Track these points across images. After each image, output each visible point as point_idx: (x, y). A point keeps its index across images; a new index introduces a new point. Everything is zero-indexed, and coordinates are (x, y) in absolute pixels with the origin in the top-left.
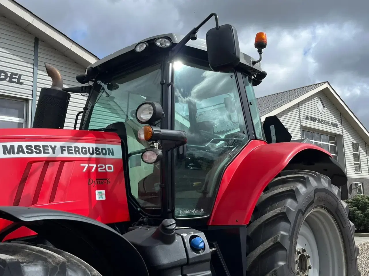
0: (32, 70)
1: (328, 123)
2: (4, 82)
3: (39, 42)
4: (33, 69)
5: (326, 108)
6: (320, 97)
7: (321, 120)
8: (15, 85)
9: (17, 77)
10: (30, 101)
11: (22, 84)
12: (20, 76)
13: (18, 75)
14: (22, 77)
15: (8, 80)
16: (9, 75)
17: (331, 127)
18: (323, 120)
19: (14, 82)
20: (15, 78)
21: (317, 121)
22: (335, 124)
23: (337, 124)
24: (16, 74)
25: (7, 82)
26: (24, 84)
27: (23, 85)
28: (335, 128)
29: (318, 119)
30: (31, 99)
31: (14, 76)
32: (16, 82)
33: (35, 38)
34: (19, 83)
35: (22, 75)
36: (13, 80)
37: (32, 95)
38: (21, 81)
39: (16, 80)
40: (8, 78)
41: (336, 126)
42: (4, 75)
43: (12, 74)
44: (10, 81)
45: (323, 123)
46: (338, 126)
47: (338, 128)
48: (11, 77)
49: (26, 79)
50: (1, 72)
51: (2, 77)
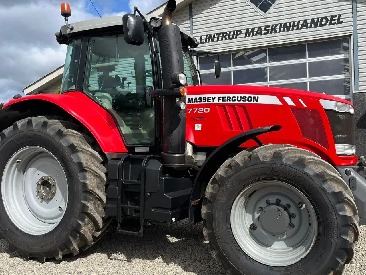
0: (351, 6)
4: (352, 4)
8: (336, 26)
9: (337, 18)
10: (352, 37)
11: (342, 22)
12: (340, 16)
13: (338, 16)
14: (342, 16)
15: (328, 23)
16: (329, 19)
19: (334, 24)
24: (335, 16)
25: (328, 26)
26: (344, 22)
27: (343, 24)
30: (352, 34)
32: (336, 23)
34: (339, 23)
35: (342, 14)
36: (333, 22)
37: (353, 30)
38: (341, 20)
39: (336, 21)
42: (325, 20)
43: (332, 17)
44: (331, 24)
49: (346, 18)
50: (322, 18)
51: (323, 23)
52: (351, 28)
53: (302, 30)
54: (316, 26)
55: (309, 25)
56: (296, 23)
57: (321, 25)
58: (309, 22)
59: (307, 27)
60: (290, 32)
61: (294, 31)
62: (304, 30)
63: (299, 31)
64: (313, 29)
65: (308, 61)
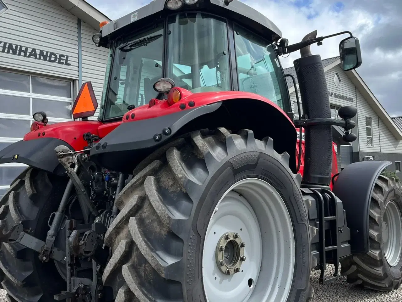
0: (77, 52)
1: (343, 98)
2: (54, 63)
3: (82, 23)
4: (78, 50)
5: (342, 83)
6: (336, 71)
7: (337, 95)
8: (64, 66)
9: (65, 58)
10: (77, 82)
11: (69, 65)
12: (67, 57)
13: (66, 56)
14: (70, 58)
15: (57, 61)
16: (58, 57)
17: (346, 101)
18: (339, 95)
19: (63, 63)
20: (63, 60)
21: (333, 96)
22: (350, 98)
23: (352, 98)
24: (64, 56)
25: (56, 63)
26: (72, 65)
27: (70, 66)
28: (350, 102)
29: (334, 93)
30: (78, 80)
31: (62, 58)
33: (77, 19)
34: (67, 64)
35: (69, 56)
36: (61, 61)
37: (79, 75)
38: (69, 62)
39: (64, 62)
40: (58, 60)
41: (351, 100)
42: (54, 57)
43: (61, 56)
44: (59, 63)
45: (338, 97)
46: (353, 100)
47: (353, 102)
48: (60, 59)
49: (73, 60)
50: (52, 54)
51: (53, 59)
52: (77, 73)
53: (30, 58)
54: (45, 59)
55: (38, 56)
56: (24, 49)
57: (50, 61)
58: (38, 52)
59: (36, 58)
60: (16, 57)
61: (21, 58)
62: (32, 59)
63: (26, 59)
64: (41, 61)
65: (33, 97)
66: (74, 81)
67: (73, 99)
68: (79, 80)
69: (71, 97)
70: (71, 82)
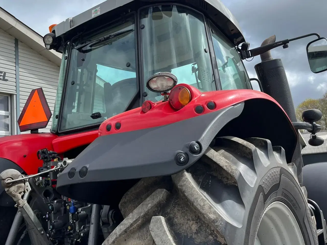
3: (19, 43)
4: (15, 67)
8: (1, 82)
10: (15, 96)
14: (7, 75)
26: (9, 81)
33: (14, 39)
35: (7, 73)
37: (16, 90)
38: (6, 78)
49: (10, 76)
52: (15, 88)
66: (11, 95)
67: (11, 112)
68: (16, 94)
69: (8, 111)
70: (8, 97)
